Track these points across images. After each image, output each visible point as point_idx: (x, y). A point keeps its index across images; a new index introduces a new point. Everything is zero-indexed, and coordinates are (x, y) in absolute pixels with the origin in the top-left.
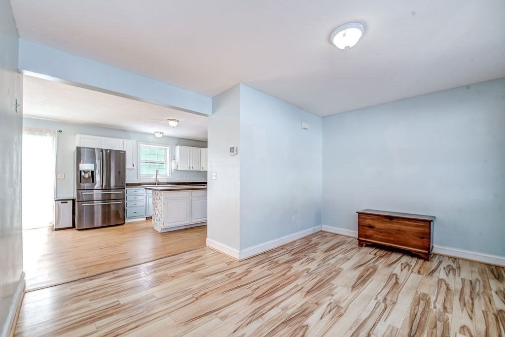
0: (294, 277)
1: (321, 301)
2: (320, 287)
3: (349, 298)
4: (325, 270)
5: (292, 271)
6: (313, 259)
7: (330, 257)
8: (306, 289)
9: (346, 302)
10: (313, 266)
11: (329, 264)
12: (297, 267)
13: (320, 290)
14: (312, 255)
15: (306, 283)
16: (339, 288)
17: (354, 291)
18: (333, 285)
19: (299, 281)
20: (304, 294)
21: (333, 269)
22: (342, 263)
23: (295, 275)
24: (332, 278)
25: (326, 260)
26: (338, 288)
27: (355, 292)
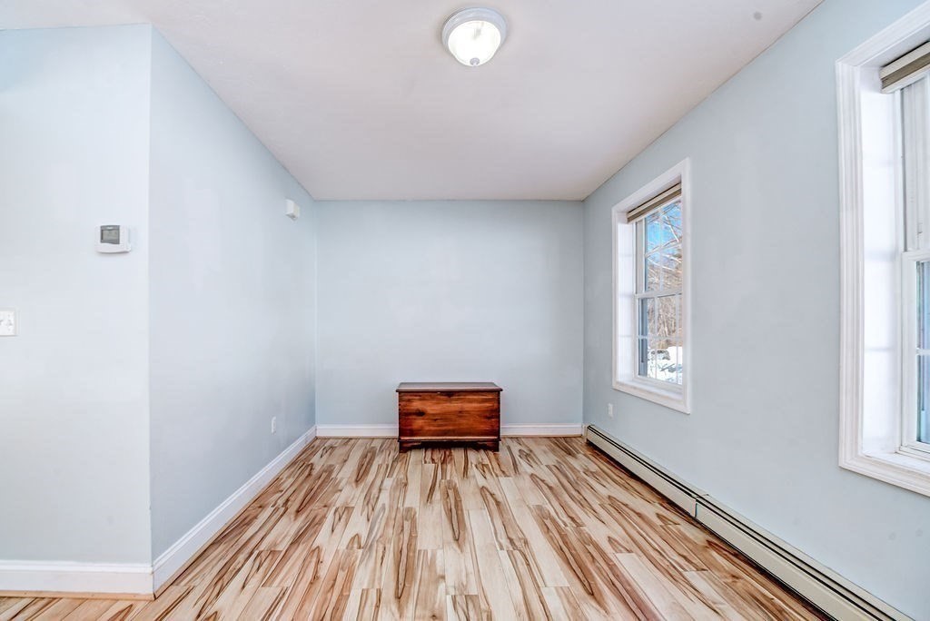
0: (341, 575)
1: (436, 606)
2: (409, 570)
3: (471, 569)
4: (387, 524)
5: (328, 559)
6: (348, 509)
7: (375, 491)
8: (389, 594)
9: (473, 578)
10: (358, 524)
11: (383, 508)
12: (331, 542)
13: (413, 576)
14: (339, 500)
15: (378, 574)
16: (439, 553)
17: (464, 548)
18: (426, 552)
19: (362, 579)
20: (394, 607)
21: (399, 516)
22: (402, 494)
23: (340, 567)
24: (412, 538)
25: (372, 502)
26: (438, 555)
27: (467, 548)
